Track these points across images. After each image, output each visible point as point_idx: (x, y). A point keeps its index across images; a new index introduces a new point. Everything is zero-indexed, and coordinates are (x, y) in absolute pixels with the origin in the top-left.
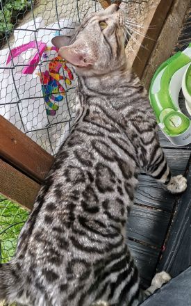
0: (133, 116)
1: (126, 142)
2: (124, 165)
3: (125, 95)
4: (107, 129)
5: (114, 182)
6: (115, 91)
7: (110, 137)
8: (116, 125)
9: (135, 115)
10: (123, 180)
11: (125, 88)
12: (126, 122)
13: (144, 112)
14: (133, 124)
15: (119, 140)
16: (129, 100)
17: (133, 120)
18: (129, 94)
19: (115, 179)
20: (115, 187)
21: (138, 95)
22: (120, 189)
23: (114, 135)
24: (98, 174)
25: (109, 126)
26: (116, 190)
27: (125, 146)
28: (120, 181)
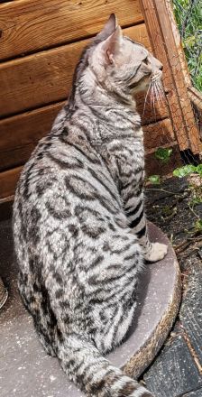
0: (118, 153)
1: (107, 179)
2: (106, 202)
3: (117, 125)
4: (89, 158)
5: (102, 220)
6: (107, 113)
7: (89, 169)
8: (99, 155)
9: (120, 152)
10: (111, 216)
11: (119, 117)
12: (109, 156)
13: (131, 153)
14: (117, 162)
15: (99, 174)
16: (119, 133)
17: (117, 157)
18: (122, 127)
19: (103, 217)
20: (106, 225)
21: (131, 131)
22: (111, 226)
23: (95, 167)
24: (81, 220)
25: (92, 155)
26: (108, 229)
27: (106, 182)
28: (108, 218)
